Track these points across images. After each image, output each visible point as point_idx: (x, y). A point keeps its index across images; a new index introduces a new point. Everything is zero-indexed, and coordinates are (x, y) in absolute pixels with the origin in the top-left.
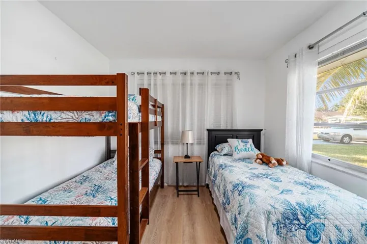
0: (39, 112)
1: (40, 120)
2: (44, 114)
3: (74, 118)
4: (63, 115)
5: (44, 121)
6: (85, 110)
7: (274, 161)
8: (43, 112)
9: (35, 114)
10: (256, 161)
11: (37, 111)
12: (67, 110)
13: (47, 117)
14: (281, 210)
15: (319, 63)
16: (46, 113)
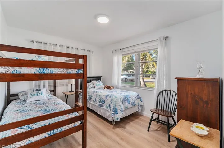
0: (46, 68)
1: (47, 73)
2: (49, 69)
3: (64, 71)
4: (59, 70)
5: (49, 73)
6: (69, 68)
7: (111, 87)
8: (48, 68)
9: (43, 70)
10: (104, 88)
11: (45, 67)
12: (61, 68)
13: (51, 71)
14: (123, 97)
15: (123, 55)
16: (50, 69)
